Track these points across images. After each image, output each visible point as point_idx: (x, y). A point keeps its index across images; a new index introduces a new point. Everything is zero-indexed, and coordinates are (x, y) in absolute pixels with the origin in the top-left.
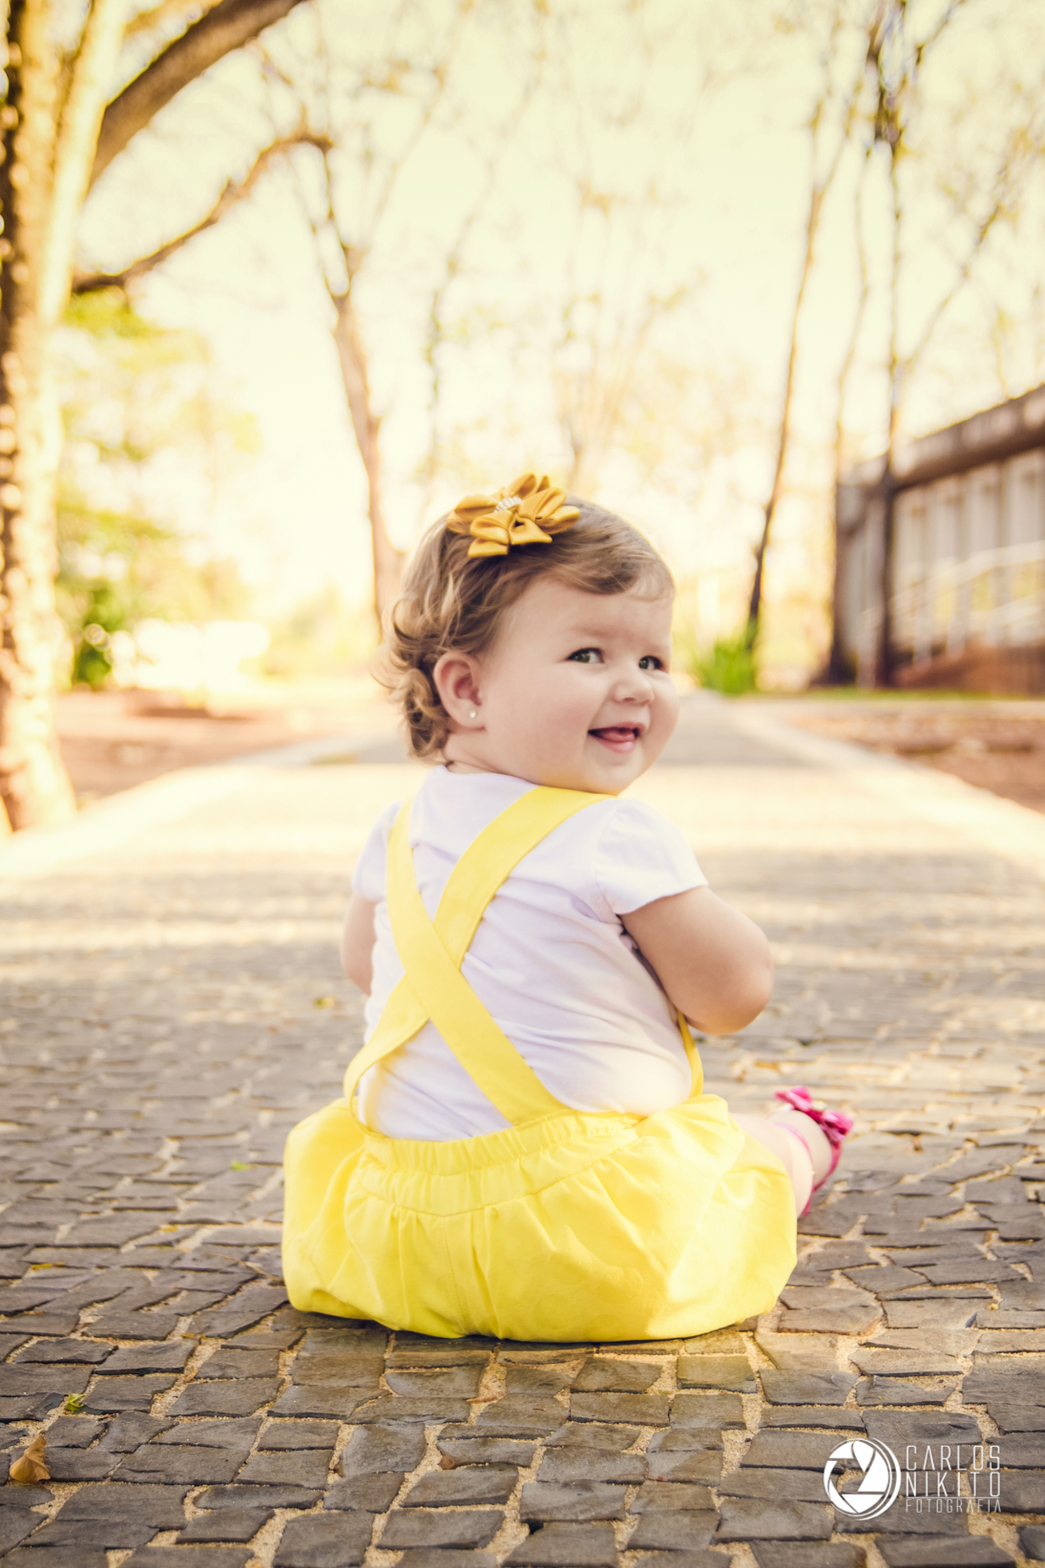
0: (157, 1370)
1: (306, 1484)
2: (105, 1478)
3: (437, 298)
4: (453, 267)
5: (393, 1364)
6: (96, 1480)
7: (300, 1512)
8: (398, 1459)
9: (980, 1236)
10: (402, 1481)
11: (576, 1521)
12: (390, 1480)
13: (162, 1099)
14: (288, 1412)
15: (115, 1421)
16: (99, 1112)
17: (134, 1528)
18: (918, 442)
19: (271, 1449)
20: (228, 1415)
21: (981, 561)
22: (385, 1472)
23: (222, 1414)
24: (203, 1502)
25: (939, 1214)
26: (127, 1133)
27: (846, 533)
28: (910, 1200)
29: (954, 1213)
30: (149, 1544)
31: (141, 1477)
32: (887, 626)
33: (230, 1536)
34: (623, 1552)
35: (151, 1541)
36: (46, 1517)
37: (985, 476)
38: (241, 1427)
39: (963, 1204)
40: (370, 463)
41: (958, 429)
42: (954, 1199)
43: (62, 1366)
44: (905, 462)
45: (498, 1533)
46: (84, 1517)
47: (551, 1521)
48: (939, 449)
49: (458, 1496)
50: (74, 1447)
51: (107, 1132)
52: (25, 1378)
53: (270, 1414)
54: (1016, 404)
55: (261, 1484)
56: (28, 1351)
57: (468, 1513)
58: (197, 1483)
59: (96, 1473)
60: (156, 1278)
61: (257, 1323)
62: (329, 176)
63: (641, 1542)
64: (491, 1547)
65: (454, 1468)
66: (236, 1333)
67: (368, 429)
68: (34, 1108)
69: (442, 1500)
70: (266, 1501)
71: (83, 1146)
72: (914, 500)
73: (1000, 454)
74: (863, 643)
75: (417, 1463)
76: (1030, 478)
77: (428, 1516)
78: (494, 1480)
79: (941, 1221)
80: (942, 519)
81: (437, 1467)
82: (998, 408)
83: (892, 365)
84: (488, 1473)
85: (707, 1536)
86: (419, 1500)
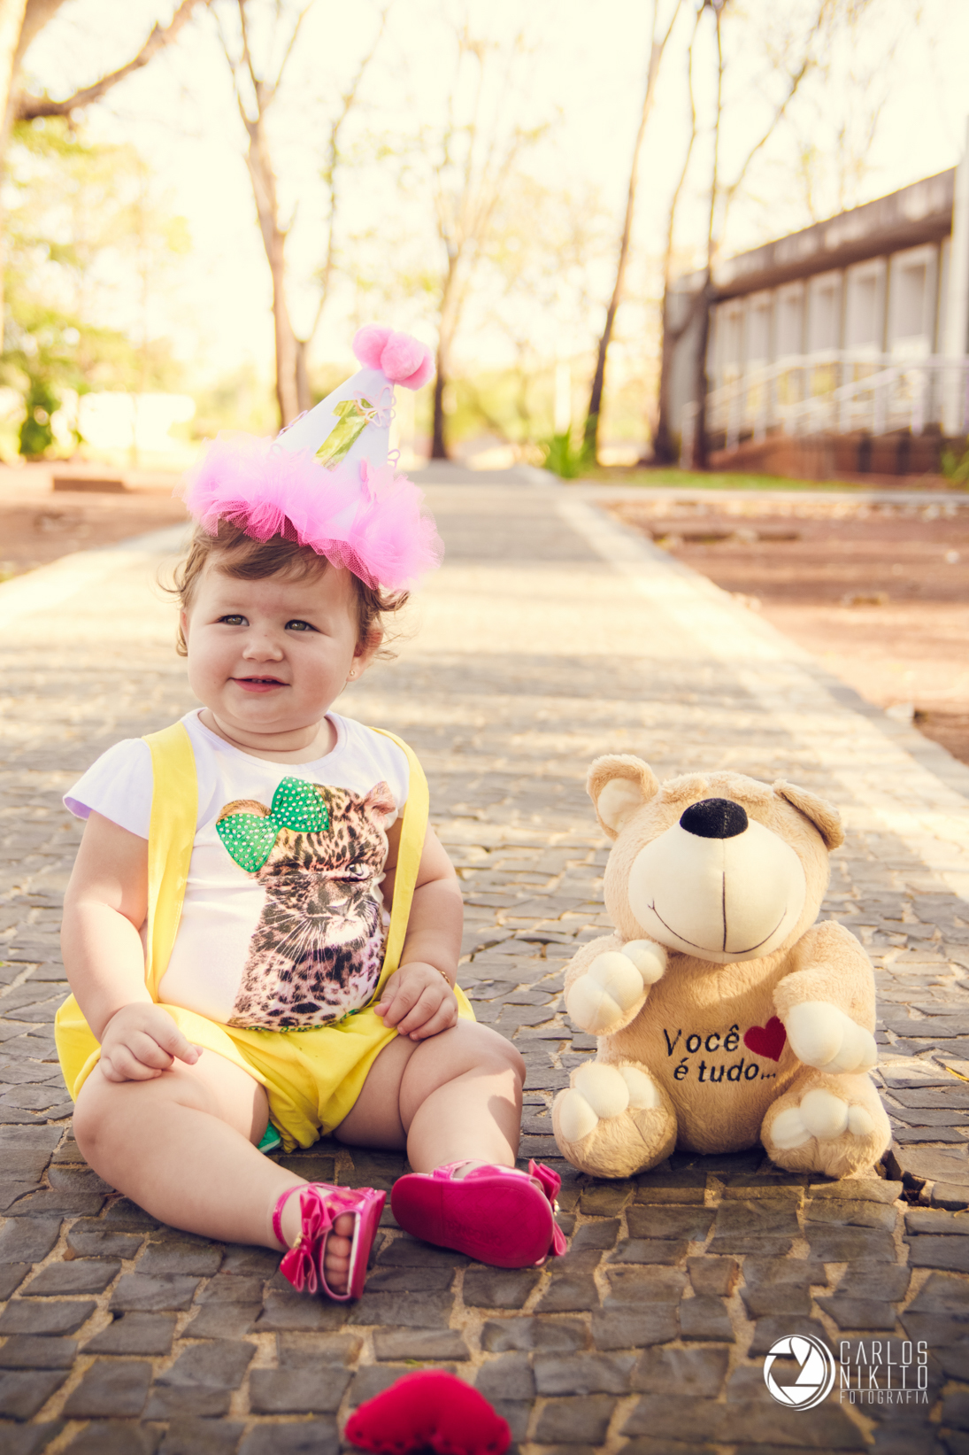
3: (335, 128)
4: (349, 101)
5: (58, 1160)
8: (32, 1250)
9: (556, 1044)
10: (30, 1270)
11: (150, 1312)
12: (18, 1271)
18: (737, 258)
21: (787, 361)
22: (18, 1263)
25: (532, 1023)
27: (672, 338)
29: (545, 1022)
32: (702, 417)
34: (178, 1339)
37: (793, 290)
39: (554, 1015)
40: (276, 265)
41: (770, 248)
42: (549, 1008)
44: (723, 277)
45: (87, 1321)
47: (130, 1311)
48: (755, 265)
49: (67, 1287)
54: (819, 229)
57: (69, 1303)
62: (244, 21)
63: (194, 1331)
64: (78, 1335)
65: (73, 1259)
67: (274, 238)
69: (53, 1290)
72: (732, 307)
73: (805, 271)
74: (684, 427)
75: (46, 1255)
76: (828, 292)
77: (38, 1307)
78: (101, 1272)
79: (533, 1030)
80: (755, 324)
81: (60, 1259)
82: (804, 232)
83: (714, 191)
84: (98, 1265)
85: (246, 1327)
86: (37, 1290)
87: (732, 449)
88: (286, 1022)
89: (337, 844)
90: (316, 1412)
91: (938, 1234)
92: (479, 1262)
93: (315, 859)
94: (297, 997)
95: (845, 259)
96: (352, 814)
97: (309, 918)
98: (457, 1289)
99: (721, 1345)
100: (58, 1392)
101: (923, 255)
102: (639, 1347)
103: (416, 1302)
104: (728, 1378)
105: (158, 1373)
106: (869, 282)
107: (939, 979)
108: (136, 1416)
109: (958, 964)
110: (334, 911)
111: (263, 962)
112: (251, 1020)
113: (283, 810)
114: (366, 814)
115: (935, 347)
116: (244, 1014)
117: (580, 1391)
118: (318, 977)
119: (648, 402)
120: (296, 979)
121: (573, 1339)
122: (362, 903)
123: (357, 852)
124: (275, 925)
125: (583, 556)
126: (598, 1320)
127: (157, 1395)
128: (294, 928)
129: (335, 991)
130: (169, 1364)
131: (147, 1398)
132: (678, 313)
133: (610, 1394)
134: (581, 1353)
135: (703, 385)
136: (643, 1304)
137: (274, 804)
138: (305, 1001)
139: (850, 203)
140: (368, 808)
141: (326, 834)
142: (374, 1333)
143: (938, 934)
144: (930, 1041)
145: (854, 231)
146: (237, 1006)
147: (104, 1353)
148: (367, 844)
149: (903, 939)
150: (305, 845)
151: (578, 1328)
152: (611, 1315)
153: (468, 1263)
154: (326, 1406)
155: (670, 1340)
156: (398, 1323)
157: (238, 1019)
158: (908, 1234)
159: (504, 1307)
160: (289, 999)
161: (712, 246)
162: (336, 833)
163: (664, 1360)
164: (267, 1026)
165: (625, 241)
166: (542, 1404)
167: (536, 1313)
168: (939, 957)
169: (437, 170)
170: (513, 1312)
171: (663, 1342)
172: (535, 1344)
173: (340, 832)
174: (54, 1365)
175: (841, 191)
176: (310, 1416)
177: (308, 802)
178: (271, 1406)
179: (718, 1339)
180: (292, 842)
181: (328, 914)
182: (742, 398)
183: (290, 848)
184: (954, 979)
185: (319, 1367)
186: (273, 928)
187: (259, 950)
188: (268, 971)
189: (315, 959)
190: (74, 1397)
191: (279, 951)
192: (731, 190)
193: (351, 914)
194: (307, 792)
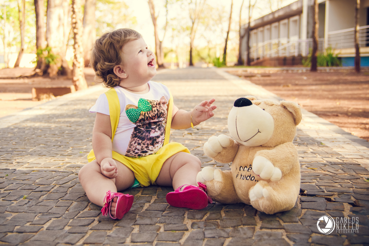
0: (45, 191)
1: (60, 213)
2: (23, 212)
6: (21, 212)
7: (56, 219)
8: (81, 208)
10: (80, 213)
11: (108, 221)
12: (77, 213)
13: (74, 140)
14: (64, 199)
15: (31, 201)
16: (60, 142)
17: (23, 222)
18: (255, 20)
19: (58, 206)
20: (53, 200)
22: (77, 211)
23: (52, 200)
24: (39, 217)
26: (64, 146)
27: (241, 38)
28: (203, 159)
29: (210, 161)
30: (25, 225)
31: (30, 212)
33: (40, 223)
34: (114, 227)
35: (25, 224)
36: (8, 219)
37: (268, 27)
38: (54, 202)
40: (155, 25)
41: (263, 18)
43: (27, 190)
44: (252, 24)
45: (92, 223)
46: (15, 219)
47: (103, 221)
48: (259, 22)
49: (88, 216)
50: (21, 206)
51: (60, 146)
52: (19, 192)
53: (61, 199)
54: (273, 13)
55: (52, 213)
56: (23, 187)
57: (88, 219)
58: (40, 213)
59: (22, 211)
60: (54, 173)
61: (68, 182)
63: (119, 225)
64: (90, 226)
65: (90, 210)
66: (63, 184)
67: (154, 19)
68: (49, 142)
69: (85, 216)
70: (51, 216)
71: (54, 149)
72: (255, 31)
73: (270, 22)
74: (245, 58)
75: (84, 209)
76: (276, 27)
77: (81, 220)
78: (97, 213)
79: (207, 163)
80: (260, 35)
81: (87, 210)
82: (270, 14)
83: (249, 7)
84: (96, 211)
85: (132, 224)
86: (80, 216)
87: (255, 61)
88: (139, 155)
89: (154, 114)
90: (147, 242)
91: (309, 202)
92: (192, 209)
93: (149, 118)
94: (142, 149)
95: (279, 20)
96: (158, 106)
97: (146, 130)
98: (186, 216)
99: (253, 226)
100: (83, 238)
101: (296, 18)
102: (232, 227)
103: (175, 218)
104: (255, 234)
105: (108, 234)
106: (285, 24)
107: (306, 151)
108: (102, 243)
109: (311, 148)
110: (152, 129)
111: (134, 141)
112: (130, 155)
113: (141, 107)
114: (161, 105)
115: (300, 37)
116: (129, 154)
117: (216, 237)
118: (148, 144)
119: (237, 53)
120: (142, 145)
121: (215, 226)
122: (160, 127)
123: (159, 115)
124: (137, 131)
125: (222, 78)
126: (221, 221)
127: (107, 239)
128: (142, 132)
129: (152, 148)
130: (112, 232)
131: (105, 239)
132: (243, 32)
133: (224, 237)
134: (217, 229)
135: (249, 48)
136: (233, 218)
137: (138, 106)
138: (144, 150)
139: (280, 7)
140: (161, 104)
141: (151, 111)
142: (164, 225)
143: (306, 143)
144: (305, 163)
145: (281, 13)
146: (127, 151)
147: (95, 230)
148: (161, 113)
149: (297, 144)
150: (146, 114)
151: (216, 223)
152: (224, 220)
153: (189, 210)
154: (150, 241)
155: (240, 225)
156: (170, 223)
157: (127, 155)
158: (301, 202)
159: (197, 219)
160: (140, 150)
161: (250, 18)
162: (154, 111)
163: (238, 229)
164: (134, 156)
165: (230, 18)
166: (206, 240)
167: (205, 220)
168: (306, 147)
169: (189, 4)
170: (200, 220)
171: (238, 226)
172: (205, 227)
173: (155, 110)
174: (82, 232)
175: (278, 5)
176: (146, 243)
177: (146, 104)
178: (136, 241)
179: (252, 225)
180: (143, 114)
181: (151, 129)
182: (257, 50)
183: (143, 116)
184: (310, 151)
185: (149, 232)
186: (137, 132)
187: (133, 138)
188: (135, 143)
189: (147, 140)
190: (87, 239)
191: (138, 138)
192: (253, 6)
193: (157, 130)
194: (146, 102)
